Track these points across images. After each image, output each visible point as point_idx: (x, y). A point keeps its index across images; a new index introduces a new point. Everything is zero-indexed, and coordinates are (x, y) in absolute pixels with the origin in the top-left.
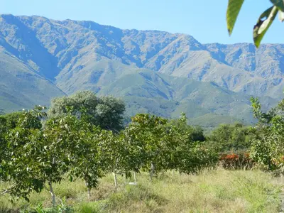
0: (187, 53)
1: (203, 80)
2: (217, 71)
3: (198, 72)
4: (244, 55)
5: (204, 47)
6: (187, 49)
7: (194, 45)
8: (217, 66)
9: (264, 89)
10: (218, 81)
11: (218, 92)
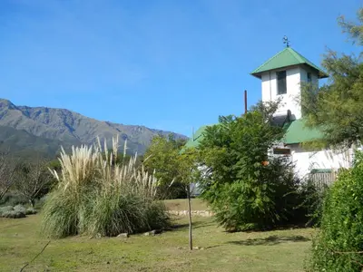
0: (6, 111)
1: (17, 128)
2: (26, 123)
3: (13, 123)
4: (42, 114)
5: (17, 108)
6: (7, 108)
7: (11, 106)
8: (26, 120)
9: (55, 135)
10: (27, 129)
11: (27, 136)
